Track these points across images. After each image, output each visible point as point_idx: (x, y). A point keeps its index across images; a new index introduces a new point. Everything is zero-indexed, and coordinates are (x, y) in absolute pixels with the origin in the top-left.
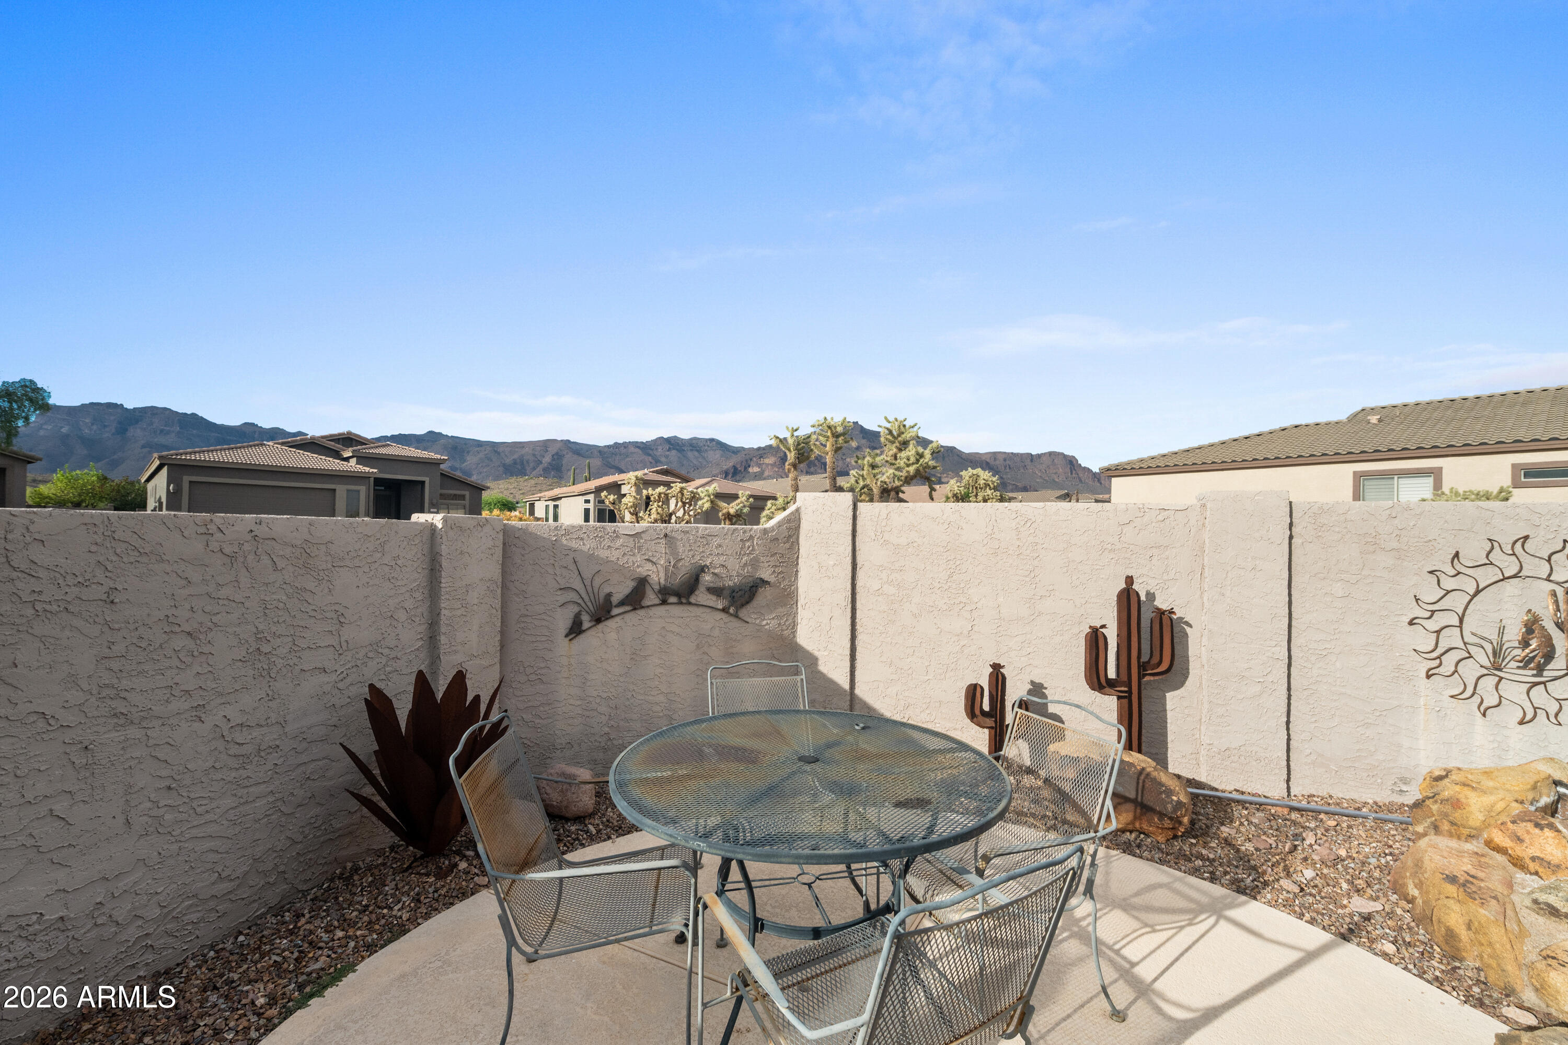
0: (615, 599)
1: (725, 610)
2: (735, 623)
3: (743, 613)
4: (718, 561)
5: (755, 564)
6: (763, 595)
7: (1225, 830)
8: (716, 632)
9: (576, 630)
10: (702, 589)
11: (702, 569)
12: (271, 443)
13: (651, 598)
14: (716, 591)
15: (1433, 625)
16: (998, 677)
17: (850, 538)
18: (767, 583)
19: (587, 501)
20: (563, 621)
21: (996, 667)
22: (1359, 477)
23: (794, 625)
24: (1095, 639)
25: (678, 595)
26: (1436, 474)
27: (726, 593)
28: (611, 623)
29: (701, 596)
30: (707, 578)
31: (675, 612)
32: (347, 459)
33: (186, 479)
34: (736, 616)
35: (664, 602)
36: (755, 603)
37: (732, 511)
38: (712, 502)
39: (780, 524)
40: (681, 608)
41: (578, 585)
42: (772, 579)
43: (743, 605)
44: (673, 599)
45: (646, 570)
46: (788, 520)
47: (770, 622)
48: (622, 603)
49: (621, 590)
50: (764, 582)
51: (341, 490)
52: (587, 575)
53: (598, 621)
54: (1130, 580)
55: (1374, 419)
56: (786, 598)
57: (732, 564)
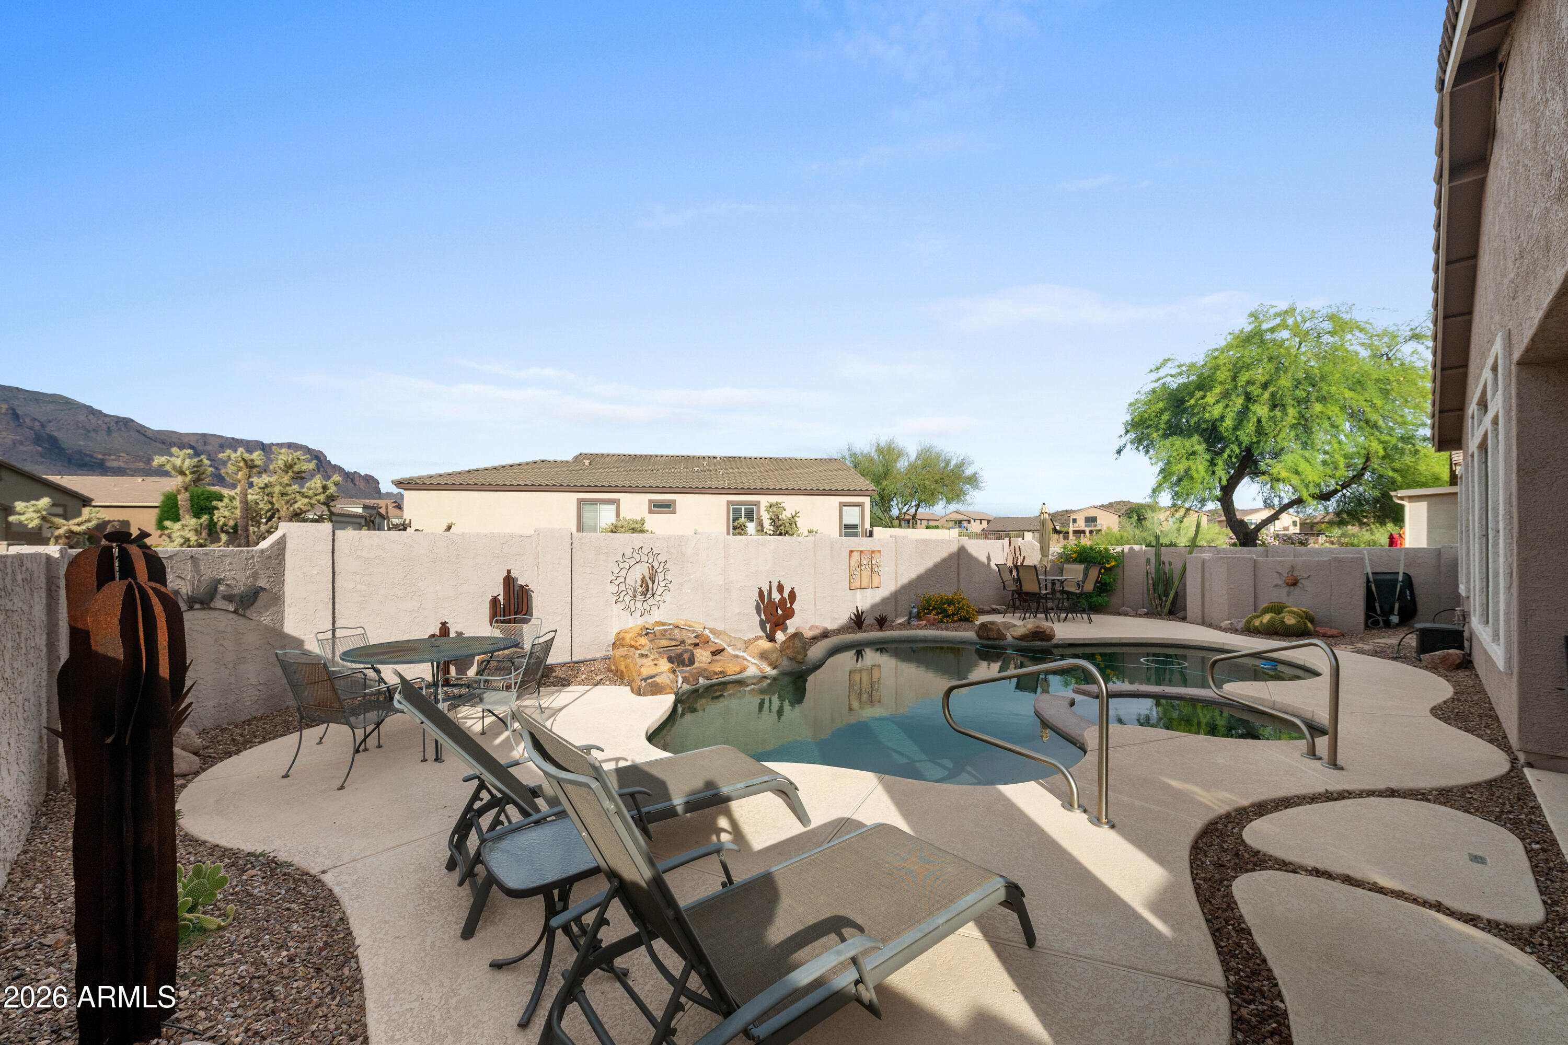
1: (235, 612)
2: (242, 621)
3: (248, 614)
4: (229, 575)
5: (255, 576)
6: (263, 598)
7: (554, 674)
8: (229, 629)
10: (218, 596)
11: (219, 581)
14: (229, 598)
15: (617, 582)
16: (444, 628)
17: (331, 554)
18: (265, 589)
21: (444, 624)
22: (580, 502)
23: (282, 618)
24: (494, 602)
25: (202, 603)
26: (616, 502)
27: (237, 598)
29: (218, 603)
30: (222, 588)
40: (204, 612)
42: (267, 587)
43: (248, 607)
44: (197, 606)
45: (177, 584)
46: (277, 541)
47: (266, 619)
54: (509, 572)
55: (587, 462)
56: (277, 600)
57: (239, 577)
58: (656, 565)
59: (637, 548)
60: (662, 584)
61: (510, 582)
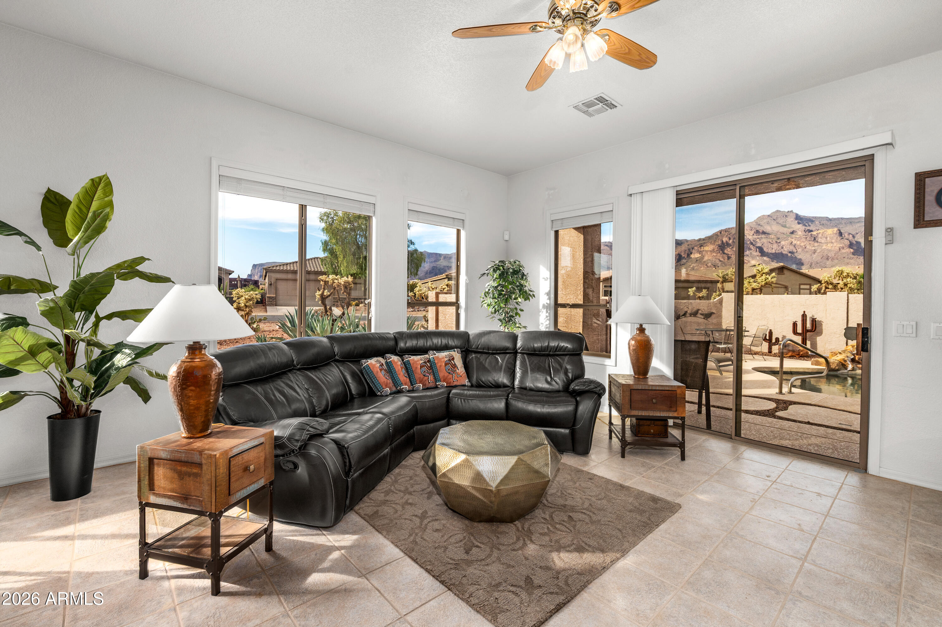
0: (681, 315)
1: (704, 318)
3: (708, 319)
4: (702, 308)
5: (711, 309)
6: (713, 316)
8: (702, 323)
11: (698, 310)
13: (688, 315)
14: (702, 314)
16: (771, 333)
21: (771, 330)
23: (721, 323)
24: (795, 325)
25: (694, 315)
27: (704, 315)
29: (699, 315)
30: (700, 312)
34: (707, 320)
35: (691, 316)
36: (711, 317)
37: (700, 296)
38: (694, 293)
39: (717, 300)
40: (695, 317)
42: (715, 312)
45: (687, 309)
46: (719, 299)
47: (715, 322)
48: (682, 316)
50: (714, 313)
53: (678, 319)
56: (720, 316)
57: (706, 309)
61: (804, 316)
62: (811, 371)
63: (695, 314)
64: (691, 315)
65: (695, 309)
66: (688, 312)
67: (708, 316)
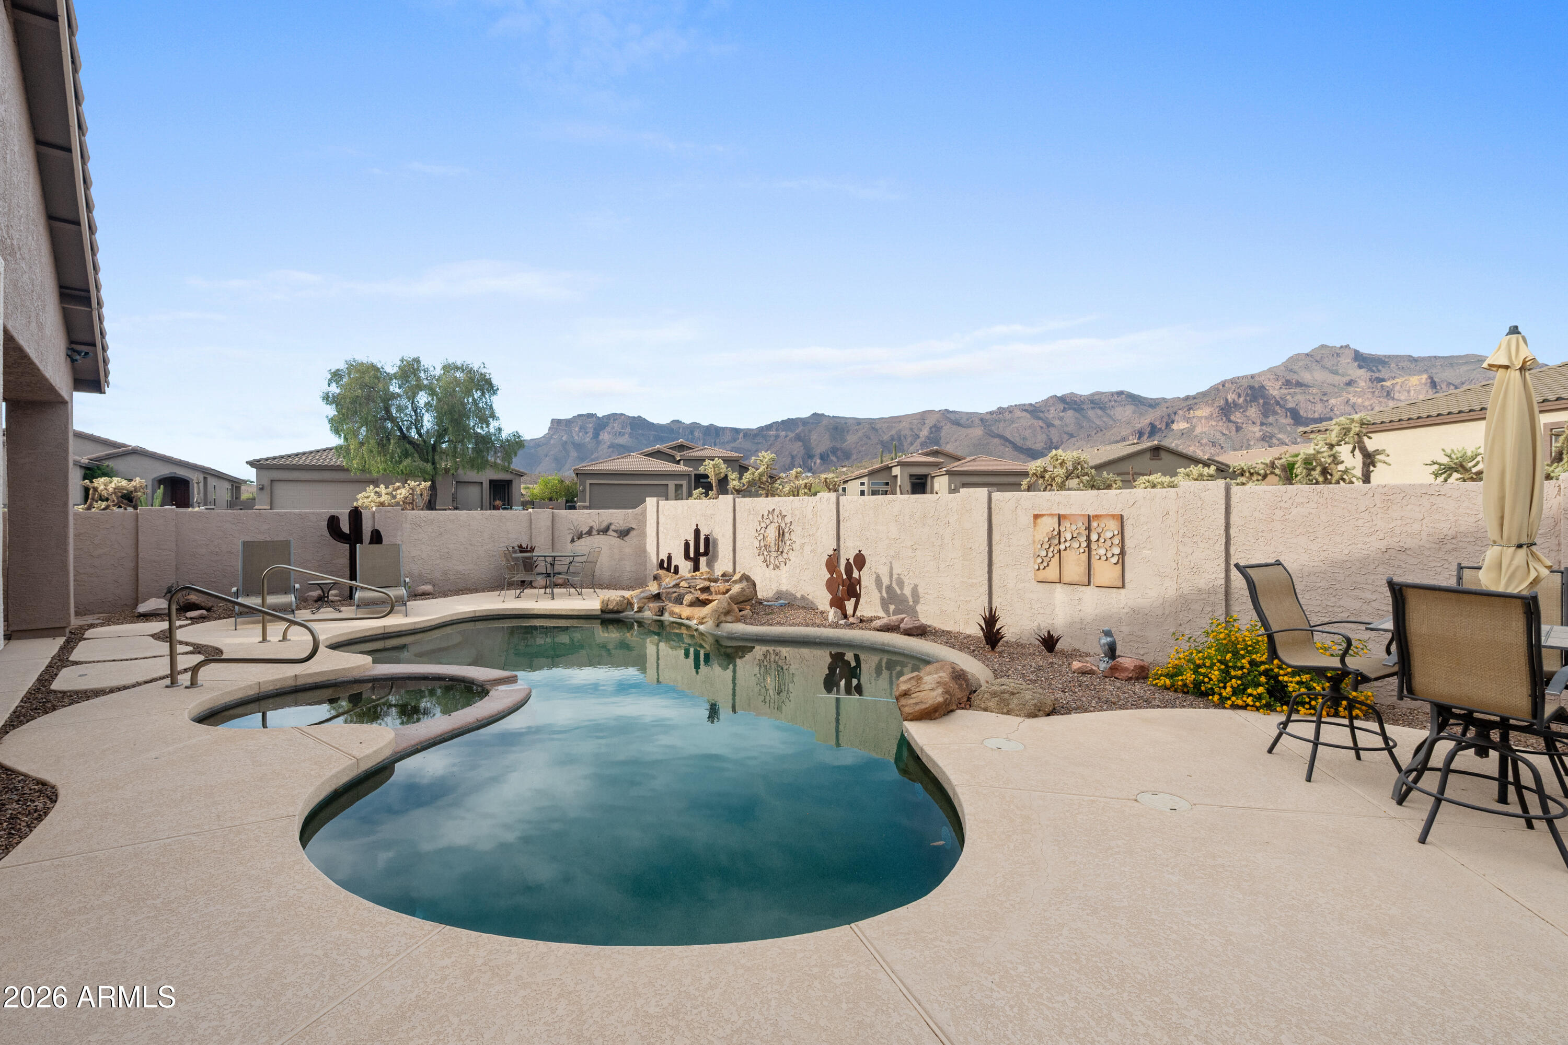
0: (584, 532)
1: (619, 537)
2: (622, 542)
3: (625, 538)
4: (616, 521)
5: (631, 523)
6: (632, 533)
8: (617, 544)
9: (573, 541)
10: (610, 531)
11: (611, 524)
12: (634, 454)
13: (594, 532)
14: (615, 531)
15: (759, 538)
16: (670, 558)
18: (634, 529)
19: (862, 484)
20: (569, 539)
23: (645, 543)
24: (687, 545)
25: (603, 532)
27: (619, 532)
28: (583, 540)
29: (610, 532)
30: (612, 527)
31: (602, 537)
32: (678, 462)
33: (588, 482)
34: (622, 539)
35: (598, 534)
36: (630, 535)
40: (604, 536)
41: (573, 528)
42: (636, 528)
43: (625, 536)
44: (601, 533)
45: (593, 524)
47: (636, 543)
48: (585, 534)
49: (585, 530)
50: (632, 529)
51: (672, 484)
52: (575, 525)
53: (579, 538)
54: (697, 525)
56: (643, 535)
57: (621, 522)
58: (783, 525)
59: (771, 511)
60: (788, 543)
61: (697, 532)
62: (576, 614)
63: (605, 531)
64: (599, 532)
65: (604, 525)
66: (595, 527)
67: (624, 533)
